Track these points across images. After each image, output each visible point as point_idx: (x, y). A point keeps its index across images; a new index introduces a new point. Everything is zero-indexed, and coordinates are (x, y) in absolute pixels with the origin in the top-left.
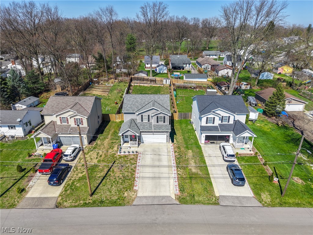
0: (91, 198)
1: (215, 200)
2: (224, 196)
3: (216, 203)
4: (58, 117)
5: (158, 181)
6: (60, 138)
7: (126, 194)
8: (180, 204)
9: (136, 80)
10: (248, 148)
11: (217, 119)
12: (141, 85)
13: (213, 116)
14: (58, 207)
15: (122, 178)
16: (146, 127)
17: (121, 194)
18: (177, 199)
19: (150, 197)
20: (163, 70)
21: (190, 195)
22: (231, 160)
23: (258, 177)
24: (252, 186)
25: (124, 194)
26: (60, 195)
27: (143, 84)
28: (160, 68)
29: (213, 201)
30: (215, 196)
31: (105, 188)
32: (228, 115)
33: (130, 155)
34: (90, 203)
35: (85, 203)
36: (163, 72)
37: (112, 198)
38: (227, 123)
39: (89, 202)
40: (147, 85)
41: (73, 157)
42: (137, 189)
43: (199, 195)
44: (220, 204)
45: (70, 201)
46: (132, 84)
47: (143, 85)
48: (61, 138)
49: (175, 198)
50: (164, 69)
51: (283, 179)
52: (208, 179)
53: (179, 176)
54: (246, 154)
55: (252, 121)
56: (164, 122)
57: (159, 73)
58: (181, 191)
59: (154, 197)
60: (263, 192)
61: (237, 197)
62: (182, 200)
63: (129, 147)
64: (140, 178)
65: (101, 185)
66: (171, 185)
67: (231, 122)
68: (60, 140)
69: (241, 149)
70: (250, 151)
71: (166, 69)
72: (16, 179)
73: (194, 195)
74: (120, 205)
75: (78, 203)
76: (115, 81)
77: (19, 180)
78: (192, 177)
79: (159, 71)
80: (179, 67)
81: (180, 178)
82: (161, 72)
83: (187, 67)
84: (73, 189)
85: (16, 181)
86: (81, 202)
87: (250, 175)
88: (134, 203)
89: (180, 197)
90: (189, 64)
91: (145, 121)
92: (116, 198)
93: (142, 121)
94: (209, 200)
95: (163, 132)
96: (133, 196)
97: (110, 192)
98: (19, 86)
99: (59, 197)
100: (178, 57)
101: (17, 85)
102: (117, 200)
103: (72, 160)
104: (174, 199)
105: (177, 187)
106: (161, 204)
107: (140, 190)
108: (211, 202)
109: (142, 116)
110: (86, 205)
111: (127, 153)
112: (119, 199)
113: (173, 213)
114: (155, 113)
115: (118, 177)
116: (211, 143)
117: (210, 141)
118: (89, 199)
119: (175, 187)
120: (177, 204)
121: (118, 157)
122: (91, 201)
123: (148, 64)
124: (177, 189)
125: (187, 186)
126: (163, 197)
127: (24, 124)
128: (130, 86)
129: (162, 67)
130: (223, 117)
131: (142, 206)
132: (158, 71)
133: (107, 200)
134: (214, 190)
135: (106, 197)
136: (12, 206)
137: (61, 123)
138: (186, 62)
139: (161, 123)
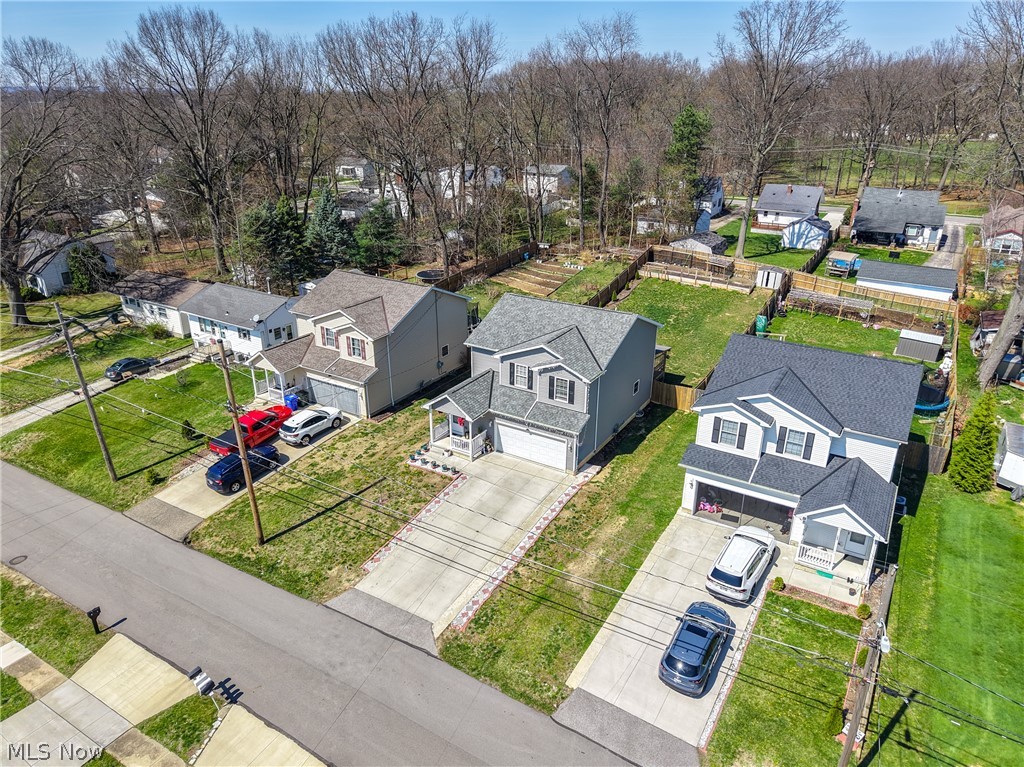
0: (256, 548)
1: (554, 697)
2: (589, 697)
3: (547, 708)
4: (319, 326)
5: (440, 568)
6: (310, 384)
7: (334, 572)
8: (436, 657)
9: (665, 261)
10: (850, 581)
11: (755, 433)
12: (671, 277)
13: (740, 419)
14: (190, 542)
15: (363, 527)
16: (514, 403)
17: (326, 566)
18: (444, 640)
19: (380, 602)
20: (807, 237)
21: (491, 645)
22: (723, 592)
23: (789, 695)
24: (733, 710)
25: (330, 569)
26: (211, 518)
27: (679, 275)
28: (796, 230)
29: (544, 695)
30: (562, 686)
31: (306, 537)
32: (806, 429)
33: (433, 473)
34: (249, 558)
35: (240, 556)
36: (806, 247)
37: (298, 569)
38: (800, 459)
39: (250, 556)
40: (693, 281)
41: (300, 437)
42: (371, 569)
43: (517, 657)
44: (554, 715)
45: (217, 539)
46: (641, 273)
47: (677, 279)
48: (313, 383)
49: (442, 634)
50: (812, 234)
51: (909, 748)
52: (592, 626)
53: (513, 580)
54: (820, 597)
55: (1011, 490)
56: (571, 401)
57: (789, 249)
58: (476, 623)
59: (391, 608)
60: (759, 751)
61: (634, 722)
62: (454, 651)
63: (448, 451)
64: (404, 544)
65: (304, 527)
66: (464, 595)
67: (819, 458)
68: (311, 388)
69: (820, 573)
70: (852, 592)
71: (819, 235)
72: (170, 453)
73: (500, 652)
74: (300, 592)
75: (229, 550)
76: (598, 258)
77: (176, 455)
78: (549, 598)
79: (791, 242)
80: (888, 236)
81: (510, 588)
82: (800, 246)
83: (920, 238)
84: (244, 514)
85: (169, 455)
86: (236, 550)
87: (761, 675)
88: (332, 603)
89: (456, 638)
90: (935, 229)
91: (521, 384)
92: (307, 571)
93: (512, 383)
94: (534, 685)
95: (553, 431)
96: (347, 584)
97: (307, 551)
98: (332, 240)
99: (205, 520)
100: (899, 196)
101: (328, 236)
102: (304, 577)
103: (299, 445)
104: (436, 636)
105: (475, 607)
106: (390, 633)
107: (373, 576)
108: (536, 696)
109: (512, 365)
110: (237, 561)
111: (429, 467)
112: (309, 576)
113: (393, 670)
114: (545, 364)
115: (357, 521)
116: (725, 517)
117: (725, 511)
118: (252, 550)
119: (471, 604)
120: (429, 654)
121: (403, 469)
122: (253, 556)
123: (766, 213)
124: (470, 614)
125: (507, 619)
126: (411, 618)
127: (271, 331)
128: (631, 274)
129: (803, 226)
130: (783, 430)
131: (340, 616)
132: (786, 242)
133: (287, 568)
134: (577, 663)
135: (288, 560)
136: (123, 507)
137: (324, 344)
138: (922, 220)
139: (561, 402)
